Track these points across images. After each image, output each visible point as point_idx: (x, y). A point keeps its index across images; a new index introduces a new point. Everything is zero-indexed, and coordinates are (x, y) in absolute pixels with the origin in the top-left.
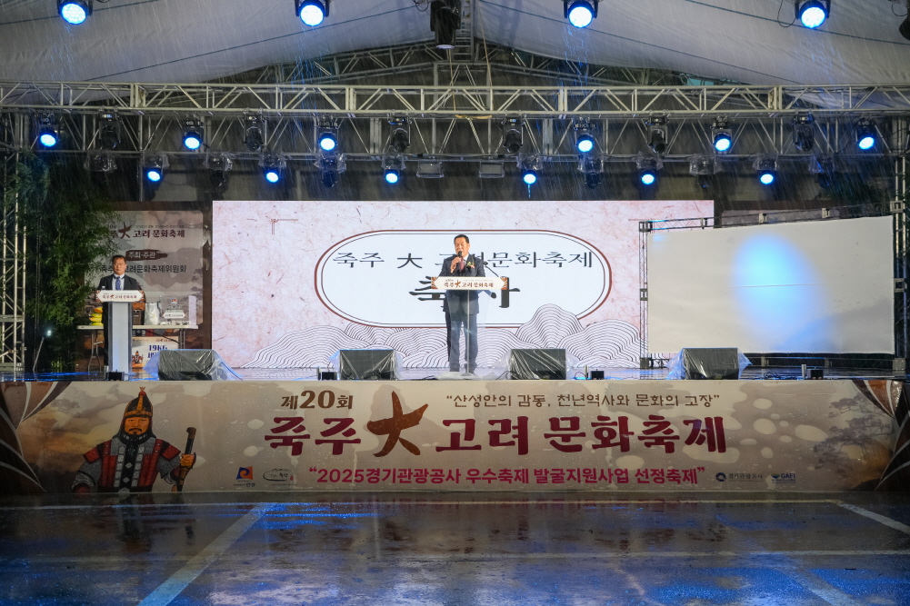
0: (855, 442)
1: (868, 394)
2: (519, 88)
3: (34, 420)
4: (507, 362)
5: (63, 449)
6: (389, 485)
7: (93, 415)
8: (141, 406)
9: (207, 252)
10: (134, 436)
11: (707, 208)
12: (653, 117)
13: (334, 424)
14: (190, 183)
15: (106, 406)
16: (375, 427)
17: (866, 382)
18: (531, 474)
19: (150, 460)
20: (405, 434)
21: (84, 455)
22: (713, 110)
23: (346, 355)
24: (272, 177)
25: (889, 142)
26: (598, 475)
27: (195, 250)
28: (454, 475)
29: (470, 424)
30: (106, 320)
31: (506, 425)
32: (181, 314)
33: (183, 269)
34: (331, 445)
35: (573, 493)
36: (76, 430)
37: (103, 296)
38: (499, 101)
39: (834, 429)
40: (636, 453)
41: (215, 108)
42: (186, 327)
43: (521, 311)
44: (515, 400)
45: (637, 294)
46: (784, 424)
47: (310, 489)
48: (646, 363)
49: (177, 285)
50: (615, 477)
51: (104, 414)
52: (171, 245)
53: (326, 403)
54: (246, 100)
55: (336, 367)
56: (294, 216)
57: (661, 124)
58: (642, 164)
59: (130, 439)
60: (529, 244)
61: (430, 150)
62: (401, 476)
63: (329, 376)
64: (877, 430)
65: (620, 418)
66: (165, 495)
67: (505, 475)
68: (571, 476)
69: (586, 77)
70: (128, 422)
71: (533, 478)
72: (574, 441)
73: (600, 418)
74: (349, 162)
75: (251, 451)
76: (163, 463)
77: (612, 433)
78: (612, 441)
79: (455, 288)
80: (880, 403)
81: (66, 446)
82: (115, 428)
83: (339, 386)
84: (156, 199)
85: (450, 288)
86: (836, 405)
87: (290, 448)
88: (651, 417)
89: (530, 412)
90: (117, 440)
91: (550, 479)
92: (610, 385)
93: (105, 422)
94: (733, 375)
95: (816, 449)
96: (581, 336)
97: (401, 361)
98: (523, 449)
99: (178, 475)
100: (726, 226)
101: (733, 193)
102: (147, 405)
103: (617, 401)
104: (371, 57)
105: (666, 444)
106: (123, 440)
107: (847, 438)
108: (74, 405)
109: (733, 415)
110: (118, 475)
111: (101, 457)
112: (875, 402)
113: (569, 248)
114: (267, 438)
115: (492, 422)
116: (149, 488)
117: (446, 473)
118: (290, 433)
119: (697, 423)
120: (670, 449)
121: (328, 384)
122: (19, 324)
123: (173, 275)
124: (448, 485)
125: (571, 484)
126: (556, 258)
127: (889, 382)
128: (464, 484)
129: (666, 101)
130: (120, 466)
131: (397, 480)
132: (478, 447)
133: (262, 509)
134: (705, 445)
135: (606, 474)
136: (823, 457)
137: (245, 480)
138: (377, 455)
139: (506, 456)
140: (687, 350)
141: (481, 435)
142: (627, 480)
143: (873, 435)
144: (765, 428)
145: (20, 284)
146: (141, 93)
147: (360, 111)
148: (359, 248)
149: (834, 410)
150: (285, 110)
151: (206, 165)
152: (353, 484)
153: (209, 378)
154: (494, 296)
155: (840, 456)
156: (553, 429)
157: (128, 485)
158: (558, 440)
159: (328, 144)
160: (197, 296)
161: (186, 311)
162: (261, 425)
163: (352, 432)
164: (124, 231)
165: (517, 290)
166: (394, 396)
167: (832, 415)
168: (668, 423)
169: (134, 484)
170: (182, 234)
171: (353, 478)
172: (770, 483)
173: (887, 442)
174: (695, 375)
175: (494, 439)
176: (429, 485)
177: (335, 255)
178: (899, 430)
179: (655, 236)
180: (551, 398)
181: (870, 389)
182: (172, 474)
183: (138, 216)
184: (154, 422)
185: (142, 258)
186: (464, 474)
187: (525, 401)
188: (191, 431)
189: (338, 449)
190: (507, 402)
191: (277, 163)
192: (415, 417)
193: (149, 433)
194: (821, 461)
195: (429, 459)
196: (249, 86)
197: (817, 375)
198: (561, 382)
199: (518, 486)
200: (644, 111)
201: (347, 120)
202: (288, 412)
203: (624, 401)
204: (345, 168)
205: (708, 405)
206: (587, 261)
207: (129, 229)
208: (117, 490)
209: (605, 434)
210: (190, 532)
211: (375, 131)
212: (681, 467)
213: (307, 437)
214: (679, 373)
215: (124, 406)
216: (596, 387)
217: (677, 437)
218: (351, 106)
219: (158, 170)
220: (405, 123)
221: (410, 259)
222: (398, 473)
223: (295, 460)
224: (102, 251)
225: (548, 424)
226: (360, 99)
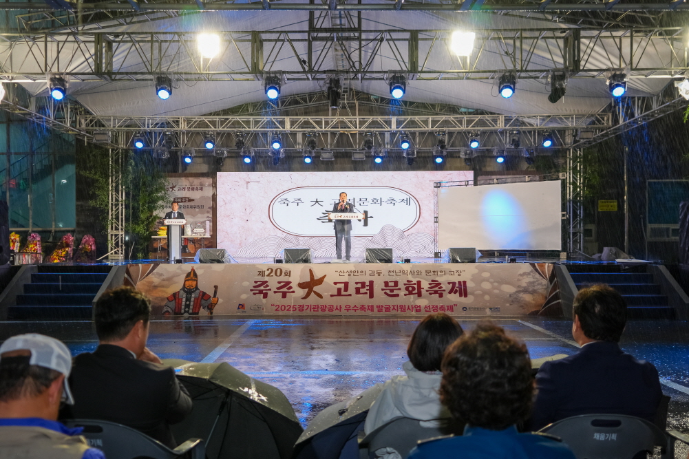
0: (529, 293)
1: (536, 270)
2: (372, 117)
3: (143, 281)
4: (365, 255)
5: (157, 295)
6: (308, 312)
7: (170, 280)
8: (192, 275)
9: (214, 198)
10: (190, 289)
11: (470, 175)
12: (439, 132)
13: (282, 284)
14: (204, 162)
15: (176, 275)
16: (301, 285)
17: (536, 265)
18: (375, 307)
19: (198, 300)
20: (315, 289)
21: (167, 298)
22: (469, 128)
23: (287, 251)
24: (247, 160)
25: (564, 141)
26: (407, 308)
27: (208, 197)
28: (339, 308)
29: (346, 284)
30: (169, 233)
31: (363, 285)
32: (202, 230)
33: (202, 207)
34: (281, 294)
35: (395, 316)
36: (163, 286)
37: (167, 222)
38: (362, 123)
39: (519, 286)
40: (425, 298)
41: (221, 129)
42: (205, 237)
43: (374, 227)
44: (368, 273)
45: (433, 220)
46: (496, 284)
47: (271, 314)
48: (437, 255)
49: (199, 215)
50: (414, 309)
51: (175, 279)
52: (195, 195)
53: (278, 274)
54: (236, 124)
55: (282, 256)
56: (258, 180)
57: (443, 135)
58: (436, 152)
59: (188, 291)
60: (378, 194)
61: (327, 146)
62: (314, 308)
63: (279, 261)
64: (539, 287)
65: (417, 281)
66: (206, 316)
67: (363, 308)
68: (394, 308)
69: (408, 108)
70: (187, 283)
71: (376, 309)
72: (395, 292)
73: (408, 281)
74: (285, 152)
75: (244, 296)
76: (203, 302)
77: (414, 288)
78: (414, 292)
79: (339, 218)
80: (542, 274)
81: (159, 294)
82: (181, 286)
83: (284, 266)
84: (187, 171)
85: (337, 218)
86: (521, 275)
87: (262, 295)
88: (433, 281)
89: (375, 278)
90: (182, 291)
91: (384, 310)
92: (413, 266)
93: (175, 283)
94: (474, 261)
95: (510, 296)
96: (404, 241)
97: (313, 254)
98: (371, 296)
99: (210, 308)
100: (481, 185)
101: (485, 166)
102: (195, 275)
103: (416, 273)
104: (297, 98)
105: (439, 294)
106: (185, 291)
107: (525, 291)
108: (161, 275)
109: (472, 280)
110: (183, 307)
111: (175, 299)
112: (540, 274)
113: (398, 196)
114: (252, 290)
115: (357, 283)
116: (198, 313)
117: (335, 307)
118: (262, 288)
119: (454, 284)
120: (441, 296)
121: (279, 265)
122: (122, 235)
123: (197, 210)
124: (336, 312)
125: (394, 312)
126: (392, 201)
127: (547, 264)
128: (344, 312)
129: (446, 123)
130: (184, 303)
131: (312, 310)
132: (350, 295)
133: (251, 322)
134: (458, 294)
135: (410, 308)
136: (514, 299)
137: (241, 310)
138: (303, 299)
139: (363, 299)
140: (451, 249)
141: (352, 290)
142: (420, 311)
143: (539, 289)
144: (486, 286)
145: (122, 215)
146: (184, 121)
147: (292, 129)
148: (291, 196)
149: (520, 278)
150: (255, 129)
151: (214, 154)
152: (292, 312)
153: (223, 262)
154: (360, 220)
155: (522, 299)
156: (385, 286)
157: (188, 312)
158: (388, 292)
159: (276, 146)
160: (210, 221)
161: (205, 229)
162: (249, 284)
163: (291, 288)
164: (172, 188)
165: (371, 217)
166: (311, 271)
167: (519, 280)
168: (440, 284)
169: (191, 311)
170: (201, 189)
171: (291, 309)
172: (488, 312)
173: (545, 292)
174: (455, 261)
175: (358, 291)
176: (327, 312)
177: (279, 200)
178: (551, 287)
179: (442, 190)
180: (385, 272)
181: (537, 267)
182: (208, 307)
183: (179, 180)
184: (199, 283)
185: (182, 202)
186: (344, 308)
187: (372, 273)
188: (216, 287)
189: (284, 295)
190: (364, 273)
191: (250, 153)
192: (320, 281)
193: (197, 288)
194: (512, 301)
195: (327, 300)
196: (238, 117)
197: (513, 261)
198: (390, 264)
199: (369, 313)
200: (434, 129)
201: (286, 134)
202: (260, 278)
203: (420, 273)
204: (284, 155)
205: (459, 275)
206: (408, 202)
207: (175, 187)
208: (182, 314)
209: (410, 289)
210: (216, 333)
211: (299, 138)
212: (446, 304)
213: (270, 290)
214: (447, 259)
215: (185, 275)
216: (406, 267)
217: (444, 290)
218: (288, 127)
219: (190, 157)
220: (315, 135)
221: (317, 201)
222: (312, 307)
223: (264, 300)
224: (162, 198)
225: (383, 284)
226: (292, 123)
